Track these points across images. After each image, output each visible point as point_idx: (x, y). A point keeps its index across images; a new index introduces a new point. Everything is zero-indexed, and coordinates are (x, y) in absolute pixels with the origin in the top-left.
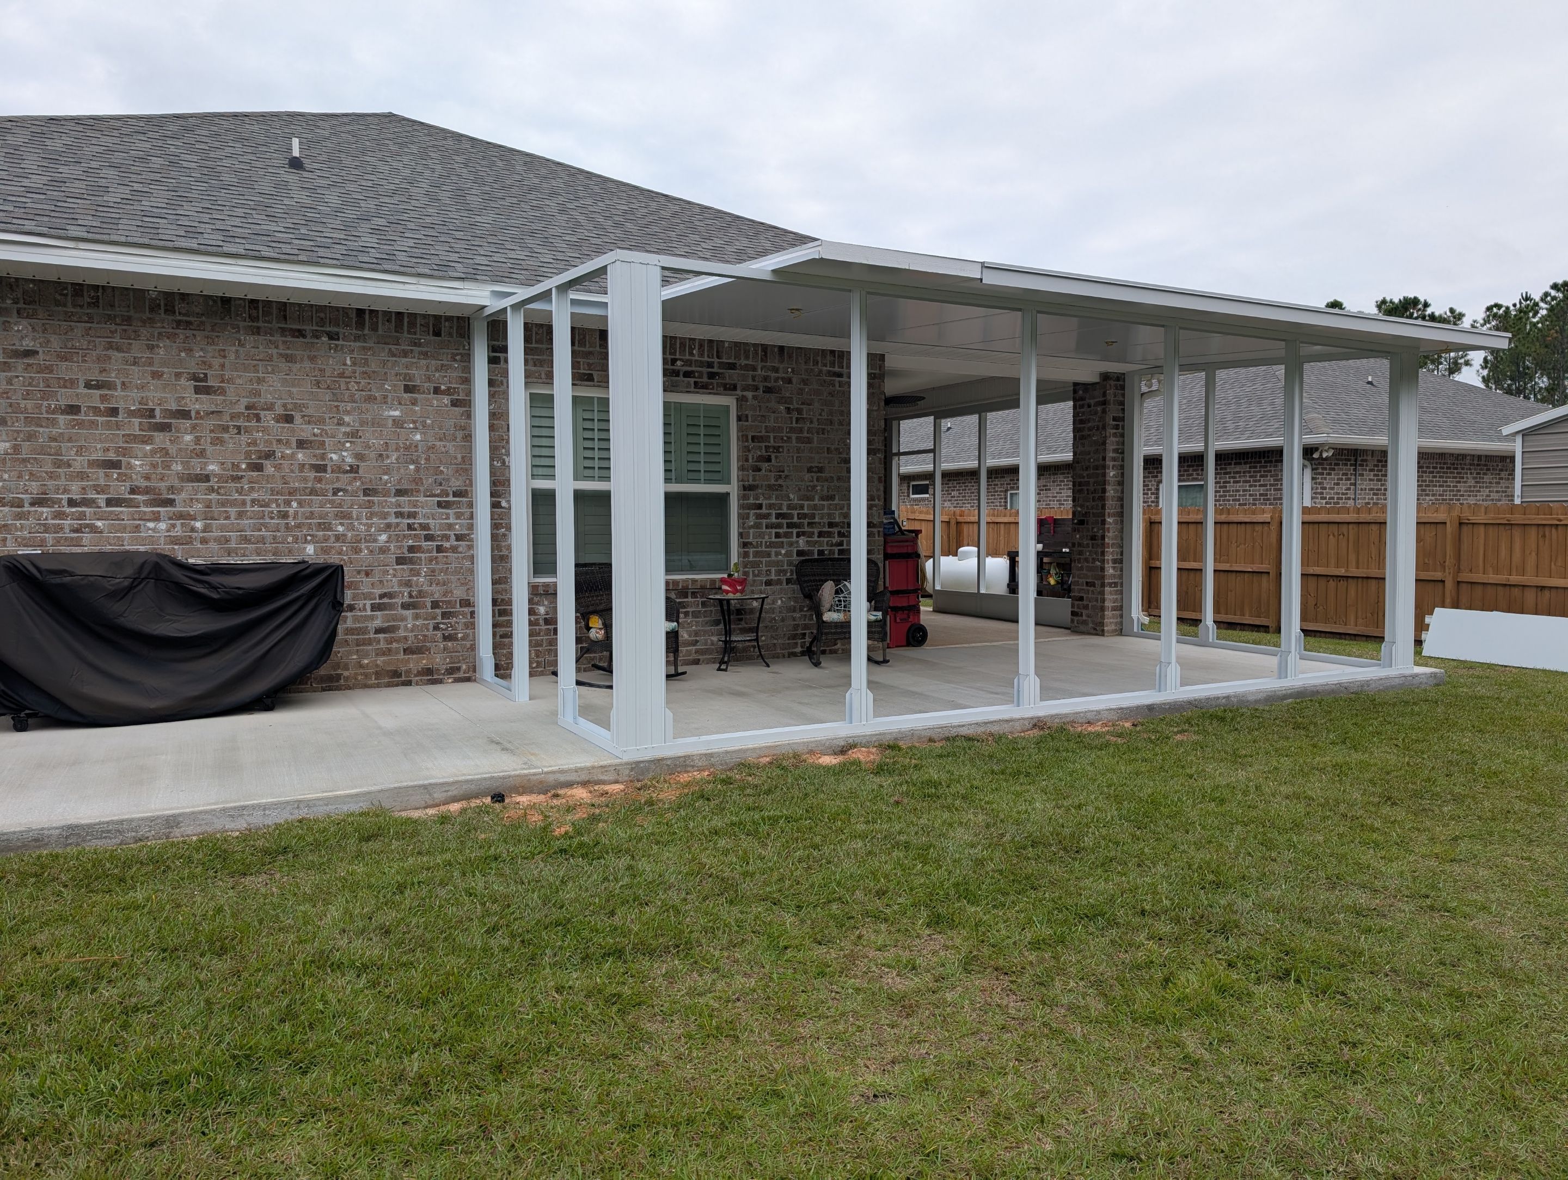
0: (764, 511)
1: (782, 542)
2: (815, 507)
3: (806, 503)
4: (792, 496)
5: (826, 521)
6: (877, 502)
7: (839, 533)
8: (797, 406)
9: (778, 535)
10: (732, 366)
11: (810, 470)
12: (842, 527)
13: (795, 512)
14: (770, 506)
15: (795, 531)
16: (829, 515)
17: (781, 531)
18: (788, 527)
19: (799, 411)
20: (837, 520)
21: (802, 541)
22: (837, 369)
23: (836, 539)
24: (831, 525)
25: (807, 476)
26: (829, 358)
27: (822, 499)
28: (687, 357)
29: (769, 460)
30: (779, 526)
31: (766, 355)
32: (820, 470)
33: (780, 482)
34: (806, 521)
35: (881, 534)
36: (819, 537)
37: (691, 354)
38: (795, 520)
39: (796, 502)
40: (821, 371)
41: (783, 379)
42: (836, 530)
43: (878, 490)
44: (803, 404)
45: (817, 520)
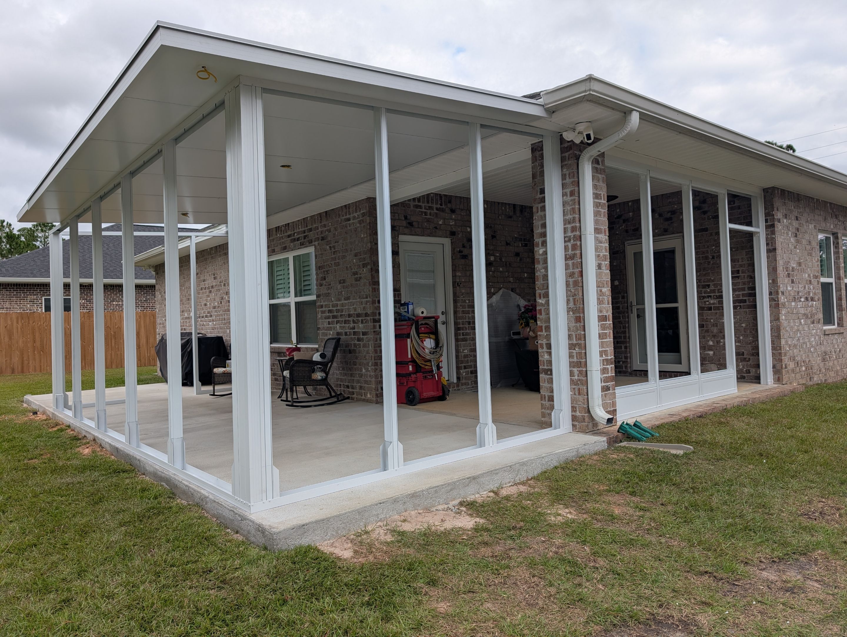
0: (324, 309)
1: (331, 327)
2: (342, 305)
3: (339, 303)
4: (333, 299)
5: (347, 313)
6: (369, 299)
7: (353, 320)
8: (334, 245)
9: (329, 323)
10: (310, 230)
11: (340, 283)
12: (354, 317)
13: (334, 309)
14: (326, 306)
15: (335, 320)
16: (348, 309)
17: (330, 320)
18: (333, 318)
19: (334, 247)
20: (352, 313)
21: (338, 326)
22: (348, 216)
23: (352, 325)
24: (350, 316)
25: (339, 286)
26: (344, 211)
27: (345, 299)
28: (298, 230)
29: (325, 279)
30: (328, 318)
31: (321, 219)
32: (344, 281)
33: (329, 291)
34: (339, 314)
35: (372, 321)
36: (345, 324)
37: (299, 228)
38: (335, 314)
39: (335, 302)
40: (341, 220)
41: (327, 230)
42: (351, 319)
43: (369, 291)
44: (336, 242)
45: (343, 313)
